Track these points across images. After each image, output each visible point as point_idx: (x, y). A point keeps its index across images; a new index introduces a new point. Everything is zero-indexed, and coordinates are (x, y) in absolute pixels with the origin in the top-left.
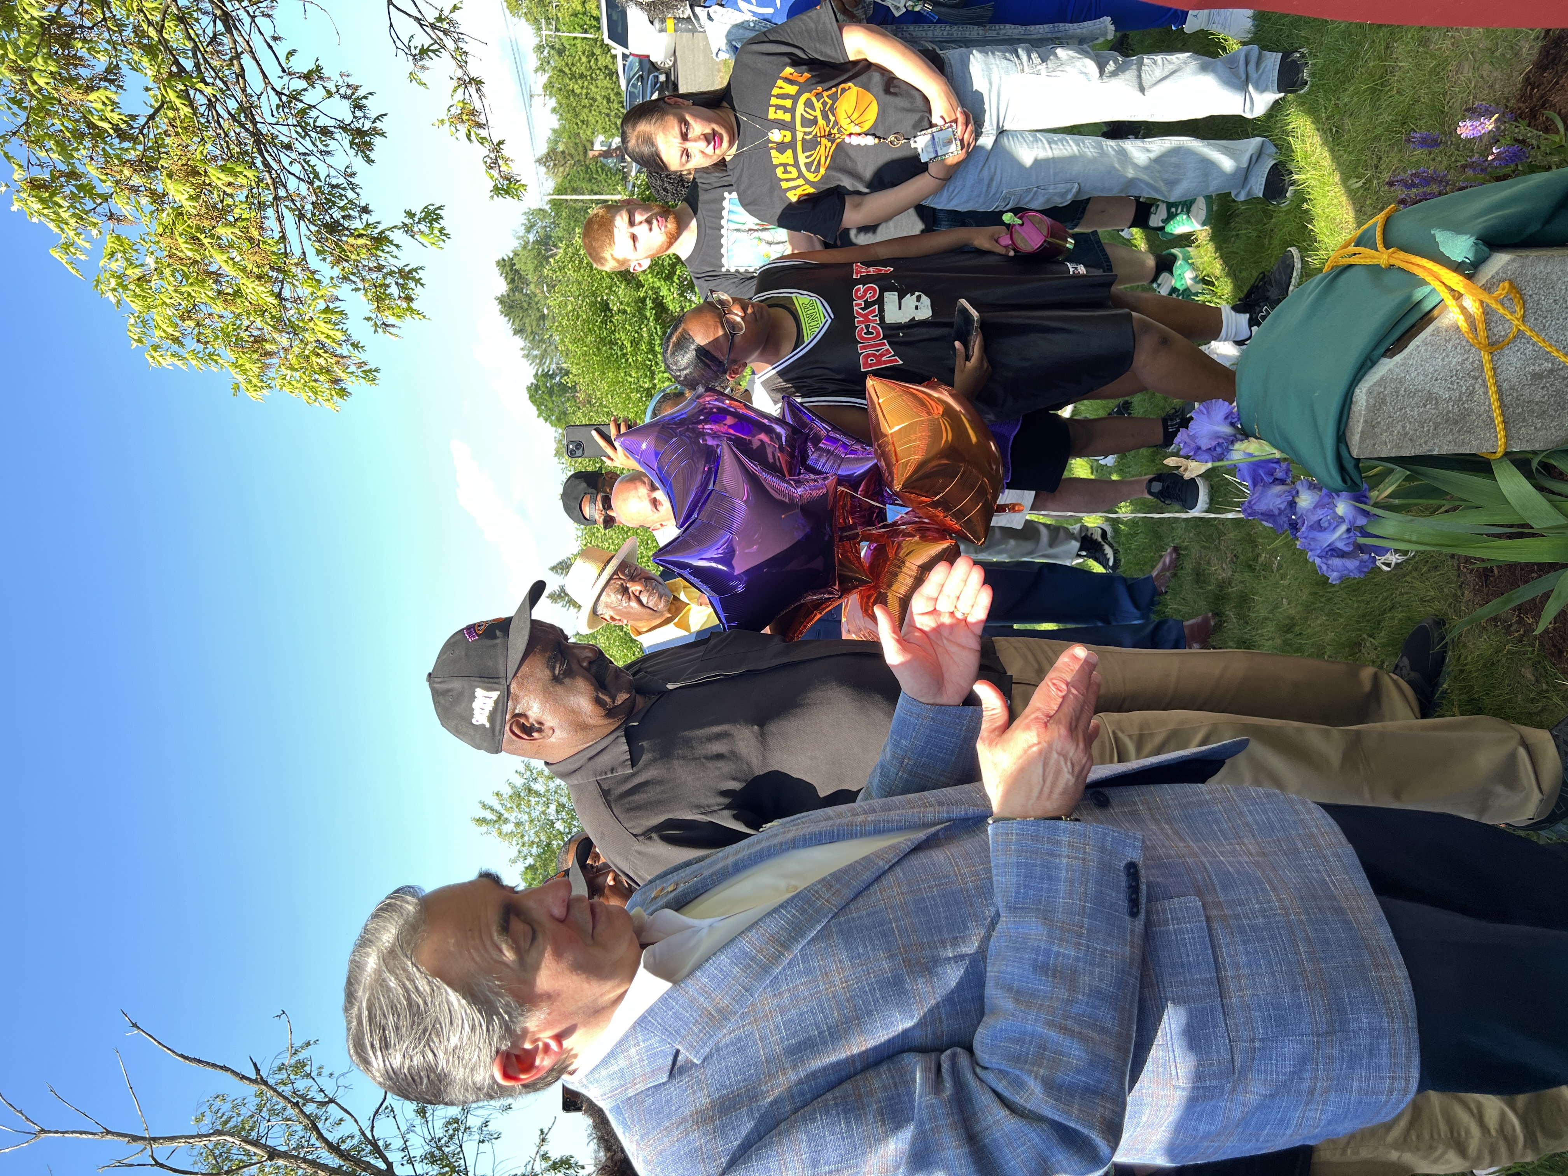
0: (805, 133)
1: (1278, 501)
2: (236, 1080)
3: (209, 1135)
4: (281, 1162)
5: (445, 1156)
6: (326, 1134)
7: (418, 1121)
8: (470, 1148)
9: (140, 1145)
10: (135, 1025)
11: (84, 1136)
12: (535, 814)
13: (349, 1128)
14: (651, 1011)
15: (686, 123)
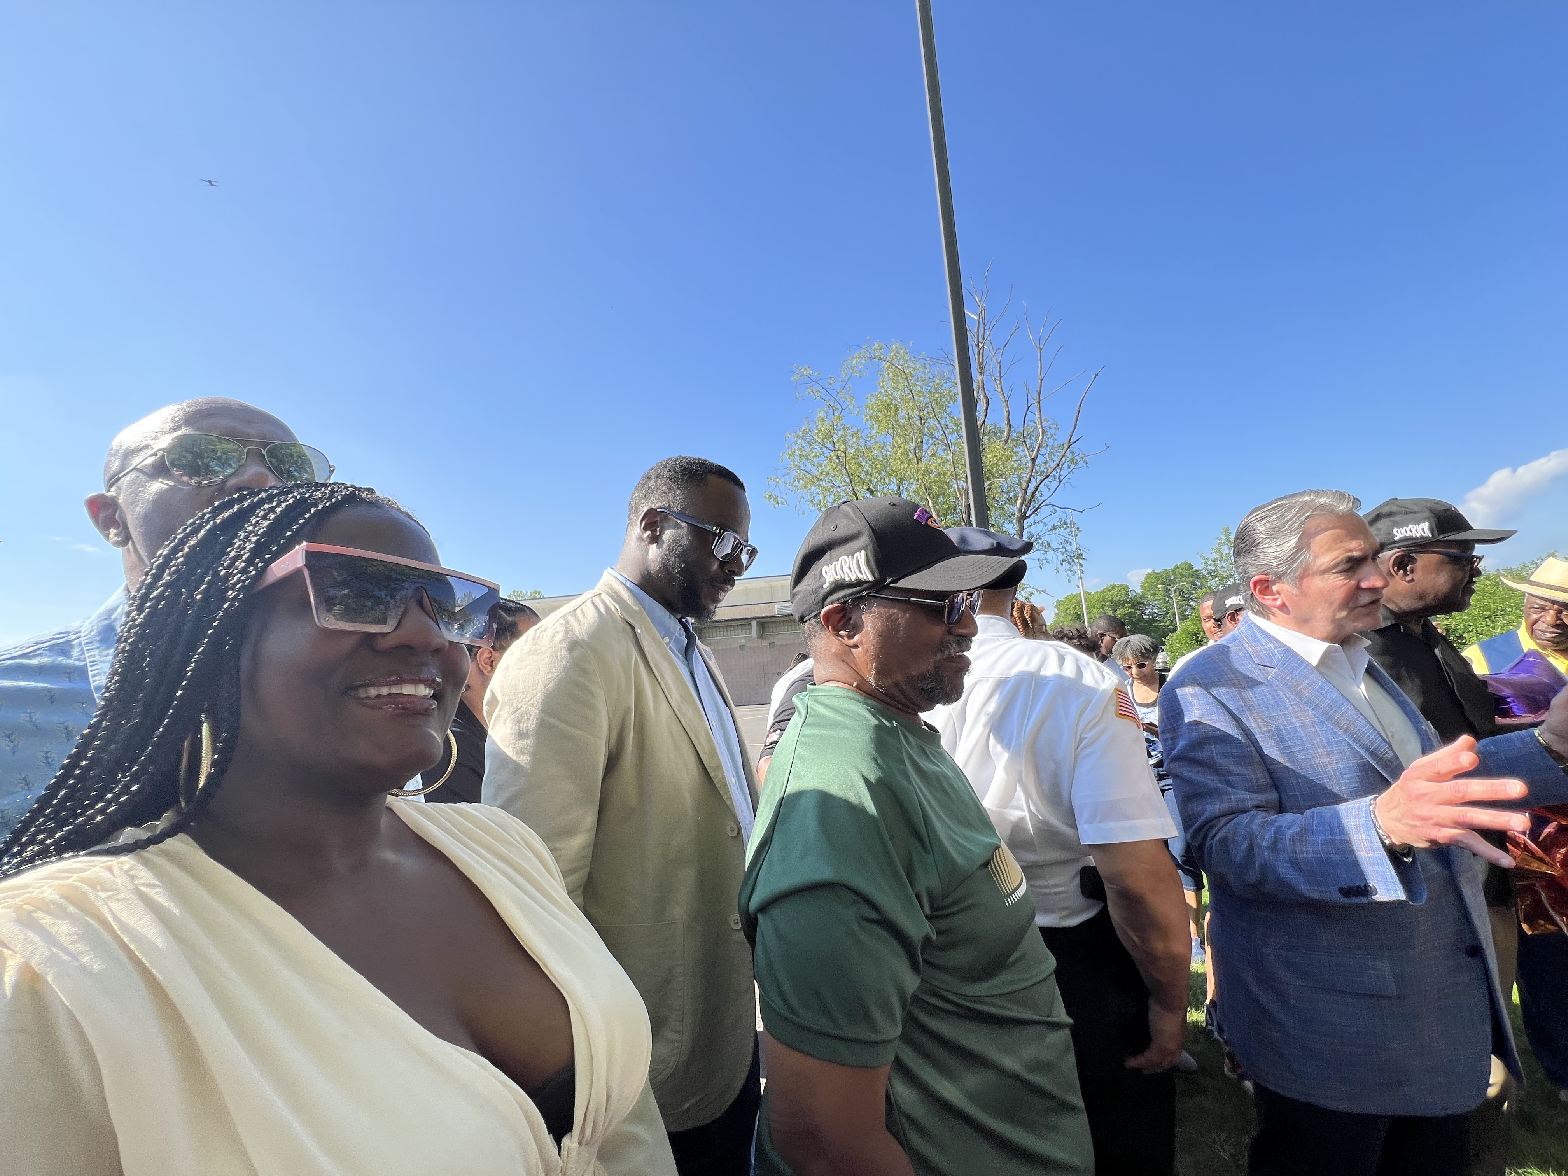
2: (1070, 433)
3: (1042, 427)
4: (1030, 465)
6: (1043, 483)
7: (1050, 527)
9: (1036, 397)
10: (1097, 375)
11: (1039, 369)
13: (1048, 493)
14: (1296, 655)
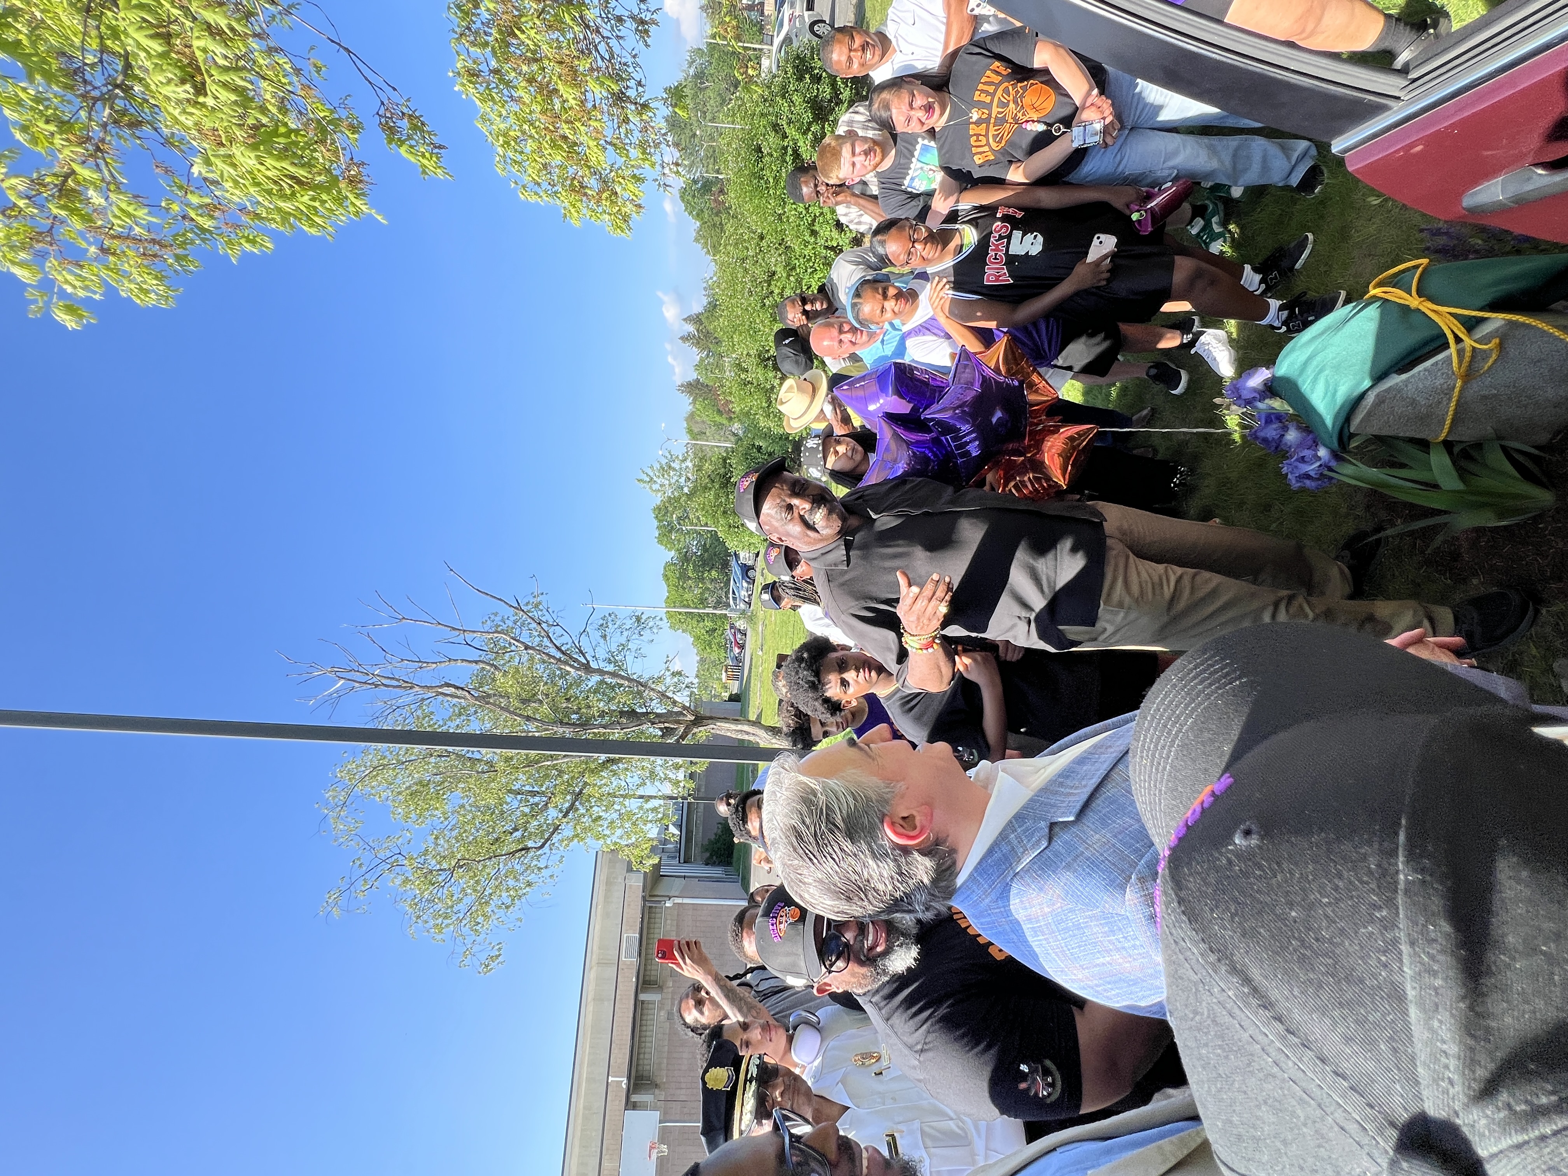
0: (999, 113)
1: (1274, 433)
2: (506, 606)
4: (531, 652)
5: (616, 662)
6: (554, 641)
7: (602, 641)
8: (630, 658)
9: (457, 633)
10: (451, 570)
11: (427, 624)
12: (673, 481)
13: (566, 639)
15: (914, 95)
